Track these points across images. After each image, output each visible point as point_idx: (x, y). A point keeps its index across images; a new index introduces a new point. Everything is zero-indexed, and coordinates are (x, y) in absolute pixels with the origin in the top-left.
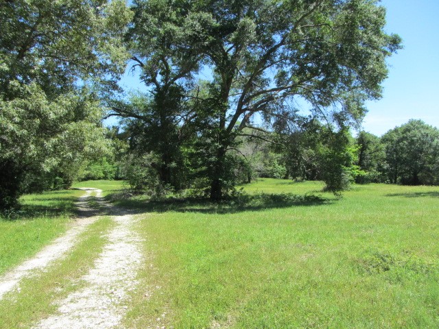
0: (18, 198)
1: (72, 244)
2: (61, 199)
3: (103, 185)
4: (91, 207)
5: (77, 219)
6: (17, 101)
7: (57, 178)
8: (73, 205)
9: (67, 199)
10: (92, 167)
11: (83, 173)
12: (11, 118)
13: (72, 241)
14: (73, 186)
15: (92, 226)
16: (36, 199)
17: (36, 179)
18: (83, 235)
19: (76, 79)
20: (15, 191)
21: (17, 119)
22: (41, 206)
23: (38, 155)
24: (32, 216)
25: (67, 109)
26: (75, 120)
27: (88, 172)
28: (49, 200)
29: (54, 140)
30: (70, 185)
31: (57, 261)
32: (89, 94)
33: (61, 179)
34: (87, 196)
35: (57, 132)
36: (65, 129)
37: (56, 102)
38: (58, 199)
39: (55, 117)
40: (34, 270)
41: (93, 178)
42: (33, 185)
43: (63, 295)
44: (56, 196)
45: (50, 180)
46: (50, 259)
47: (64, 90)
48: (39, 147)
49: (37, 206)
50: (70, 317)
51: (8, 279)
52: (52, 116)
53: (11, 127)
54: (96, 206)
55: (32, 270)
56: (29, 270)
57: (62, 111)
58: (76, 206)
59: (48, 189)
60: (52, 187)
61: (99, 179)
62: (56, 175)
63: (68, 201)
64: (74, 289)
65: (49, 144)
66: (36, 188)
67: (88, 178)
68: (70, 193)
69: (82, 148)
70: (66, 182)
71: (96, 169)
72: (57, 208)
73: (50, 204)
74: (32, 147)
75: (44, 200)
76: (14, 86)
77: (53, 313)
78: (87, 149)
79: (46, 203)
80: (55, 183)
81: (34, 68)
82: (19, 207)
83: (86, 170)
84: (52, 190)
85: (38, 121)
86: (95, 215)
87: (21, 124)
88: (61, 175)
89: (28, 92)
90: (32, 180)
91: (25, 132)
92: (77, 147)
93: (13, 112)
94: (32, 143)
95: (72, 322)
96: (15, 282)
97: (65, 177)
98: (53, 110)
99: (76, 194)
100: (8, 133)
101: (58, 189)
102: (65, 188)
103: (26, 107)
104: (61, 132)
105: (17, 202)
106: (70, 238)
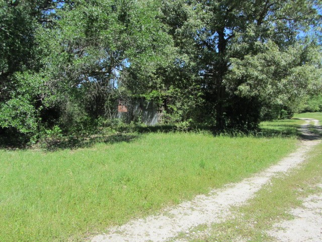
0: (259, 123)
1: (303, 159)
2: (287, 126)
3: (319, 117)
4: (312, 132)
5: (303, 141)
6: (260, 55)
7: (283, 110)
8: (297, 131)
9: (292, 126)
10: (310, 102)
11: (302, 106)
12: (255, 67)
13: (302, 157)
14: (295, 117)
15: (316, 147)
16: (269, 125)
17: (268, 111)
18: (311, 153)
19: (299, 33)
20: (257, 119)
21: (260, 68)
22: (273, 130)
23: (274, 92)
24: (270, 136)
25: (294, 56)
26: (300, 64)
27: (307, 106)
28: (278, 126)
29: (284, 81)
30: (292, 116)
31: (294, 169)
32: (310, 43)
33: (286, 112)
34: (306, 124)
35: (287, 75)
36: (292, 72)
37: (286, 52)
38: (285, 126)
39: (285, 64)
40: (278, 173)
41: (310, 111)
42: (266, 115)
43: (305, 195)
44: (284, 123)
45: (278, 112)
46: (289, 167)
47: (291, 42)
48: (275, 87)
49: (271, 130)
50: (313, 212)
51: (263, 176)
52: (283, 63)
53: (256, 73)
54: (316, 132)
55: (277, 173)
56: (275, 173)
57: (290, 59)
58: (299, 131)
59: (276, 118)
60: (279, 117)
61: (316, 111)
62: (282, 109)
63: (293, 128)
64: (312, 192)
65: (280, 85)
66: (268, 117)
67: (306, 111)
68: (293, 122)
69: (306, 86)
70: (289, 113)
71: (313, 103)
72: (285, 132)
73: (280, 128)
74: (270, 86)
75: (275, 126)
76: (257, 45)
77: (299, 206)
78: (310, 87)
79: (277, 128)
80: (281, 114)
81: (269, 30)
82: (260, 130)
83: (305, 104)
84: (279, 119)
85: (273, 68)
86: (317, 139)
87: (262, 71)
88: (285, 108)
89: (266, 47)
90: (266, 112)
91: (264, 76)
92: (302, 85)
93: (257, 63)
94: (270, 84)
95: (315, 216)
96: (267, 179)
97: (289, 110)
98: (284, 58)
99: (297, 123)
100: (254, 78)
101: (283, 119)
102: (288, 118)
103: (265, 59)
104: (289, 75)
105: (258, 126)
106: (302, 154)
